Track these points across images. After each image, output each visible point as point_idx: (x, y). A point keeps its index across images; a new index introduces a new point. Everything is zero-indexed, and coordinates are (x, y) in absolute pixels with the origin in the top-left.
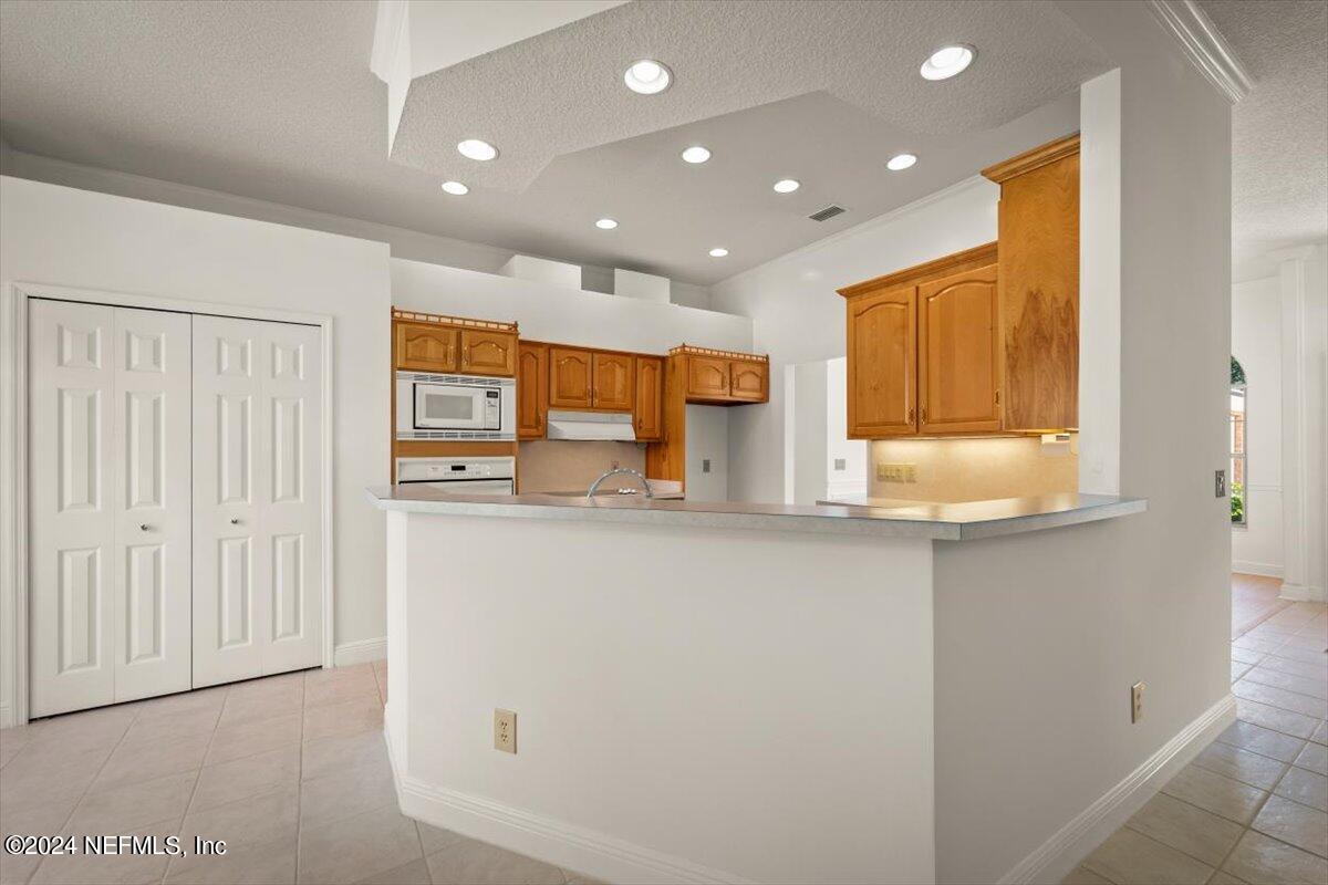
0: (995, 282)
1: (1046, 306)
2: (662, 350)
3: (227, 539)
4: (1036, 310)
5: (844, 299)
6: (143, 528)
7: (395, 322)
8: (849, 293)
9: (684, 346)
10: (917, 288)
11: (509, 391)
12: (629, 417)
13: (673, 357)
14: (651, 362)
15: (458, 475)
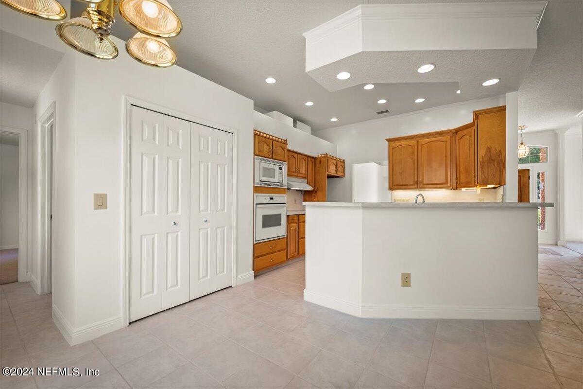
0: (446, 142)
1: (493, 151)
2: (315, 155)
3: (201, 229)
4: (490, 152)
5: (387, 143)
6: (174, 223)
7: (255, 135)
8: (389, 140)
9: (326, 154)
10: (418, 141)
11: (285, 167)
12: (306, 180)
13: (320, 158)
14: (312, 159)
15: (272, 201)
